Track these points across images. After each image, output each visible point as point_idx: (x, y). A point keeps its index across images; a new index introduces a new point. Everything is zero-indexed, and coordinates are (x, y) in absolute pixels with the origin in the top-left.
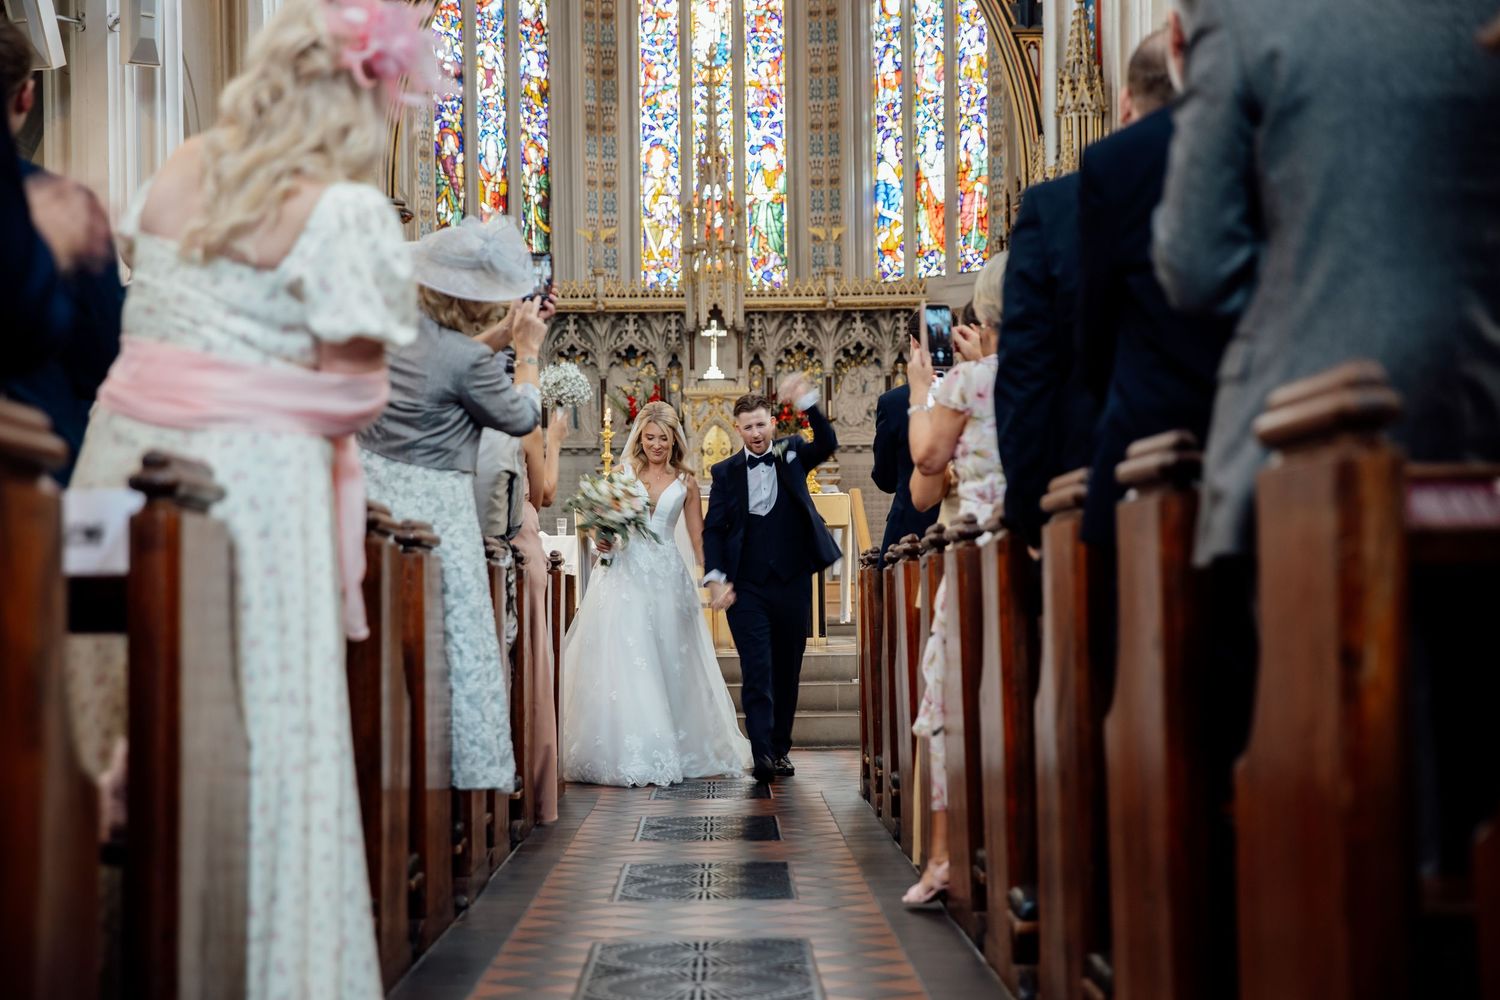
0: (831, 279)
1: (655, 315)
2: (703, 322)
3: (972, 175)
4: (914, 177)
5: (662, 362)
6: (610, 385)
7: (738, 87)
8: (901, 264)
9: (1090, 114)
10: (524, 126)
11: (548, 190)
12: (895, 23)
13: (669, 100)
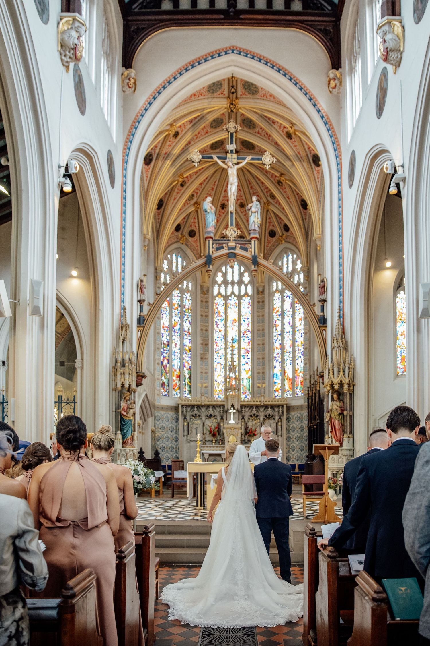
0: (262, 397)
1: (217, 406)
2: (229, 408)
3: (299, 371)
4: (283, 372)
5: (219, 418)
6: (205, 424)
7: (239, 349)
8: (280, 394)
9: (342, 349)
10: (184, 358)
11: (191, 374)
12: (279, 333)
13: (222, 352)
